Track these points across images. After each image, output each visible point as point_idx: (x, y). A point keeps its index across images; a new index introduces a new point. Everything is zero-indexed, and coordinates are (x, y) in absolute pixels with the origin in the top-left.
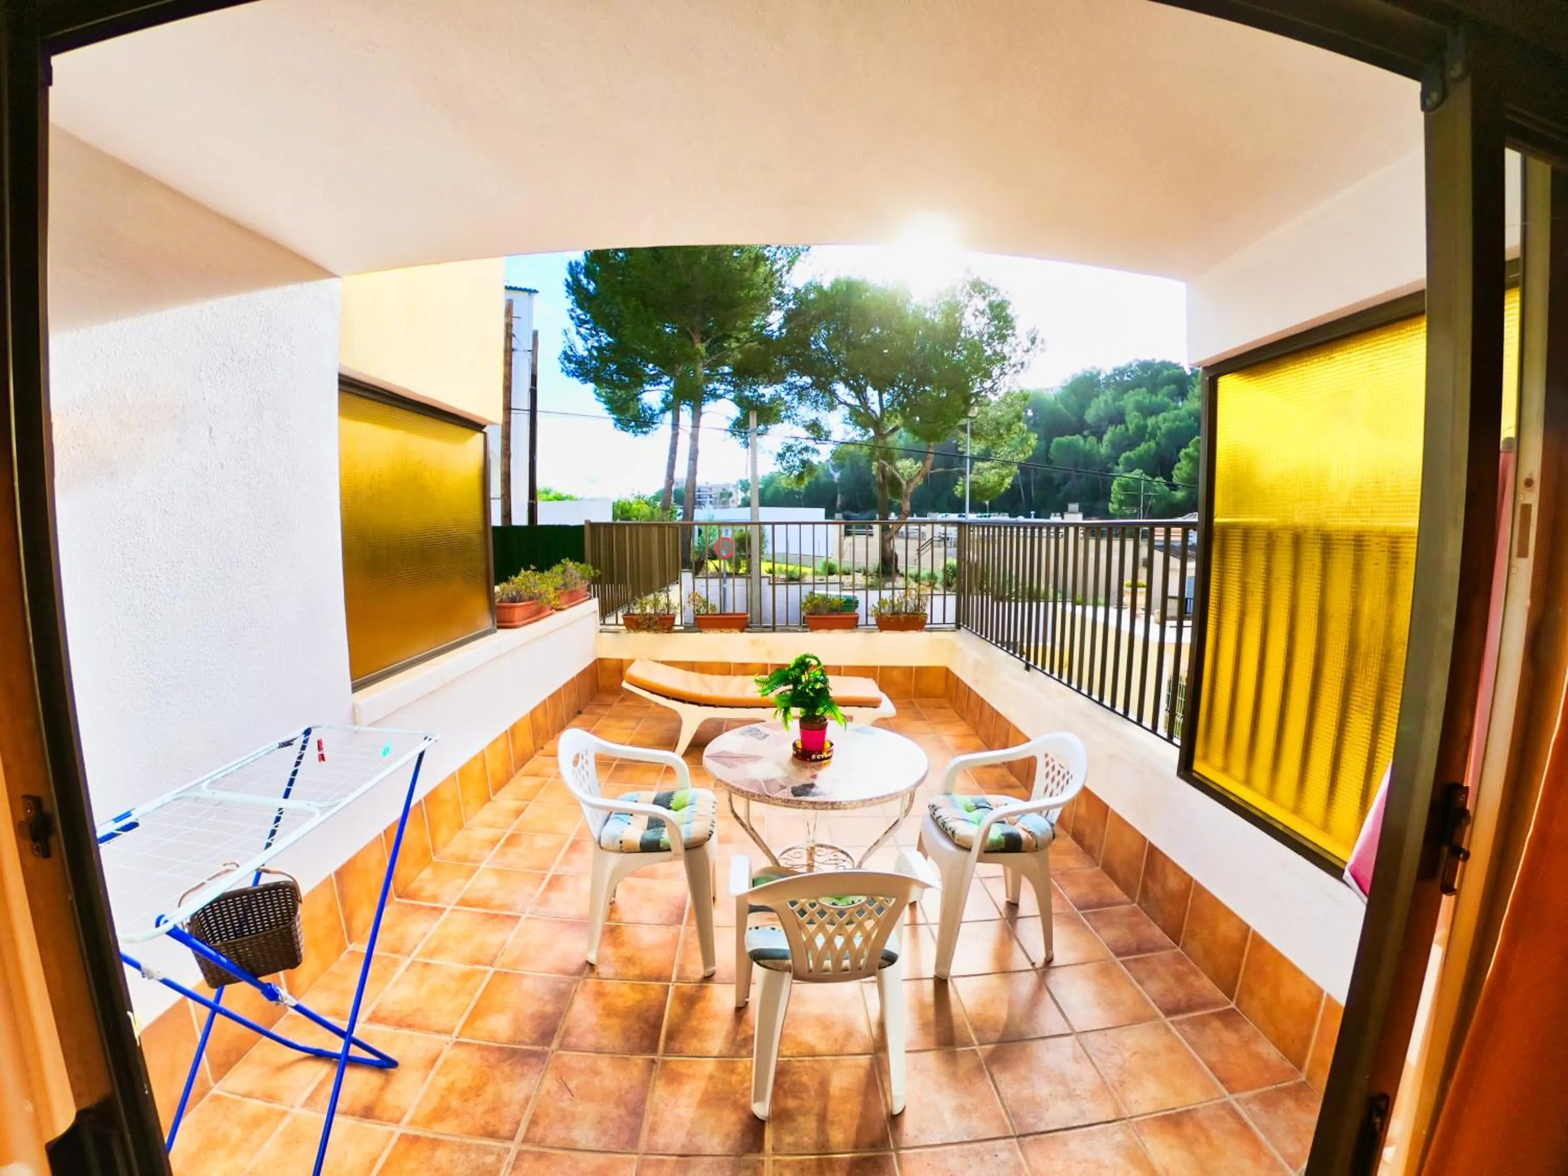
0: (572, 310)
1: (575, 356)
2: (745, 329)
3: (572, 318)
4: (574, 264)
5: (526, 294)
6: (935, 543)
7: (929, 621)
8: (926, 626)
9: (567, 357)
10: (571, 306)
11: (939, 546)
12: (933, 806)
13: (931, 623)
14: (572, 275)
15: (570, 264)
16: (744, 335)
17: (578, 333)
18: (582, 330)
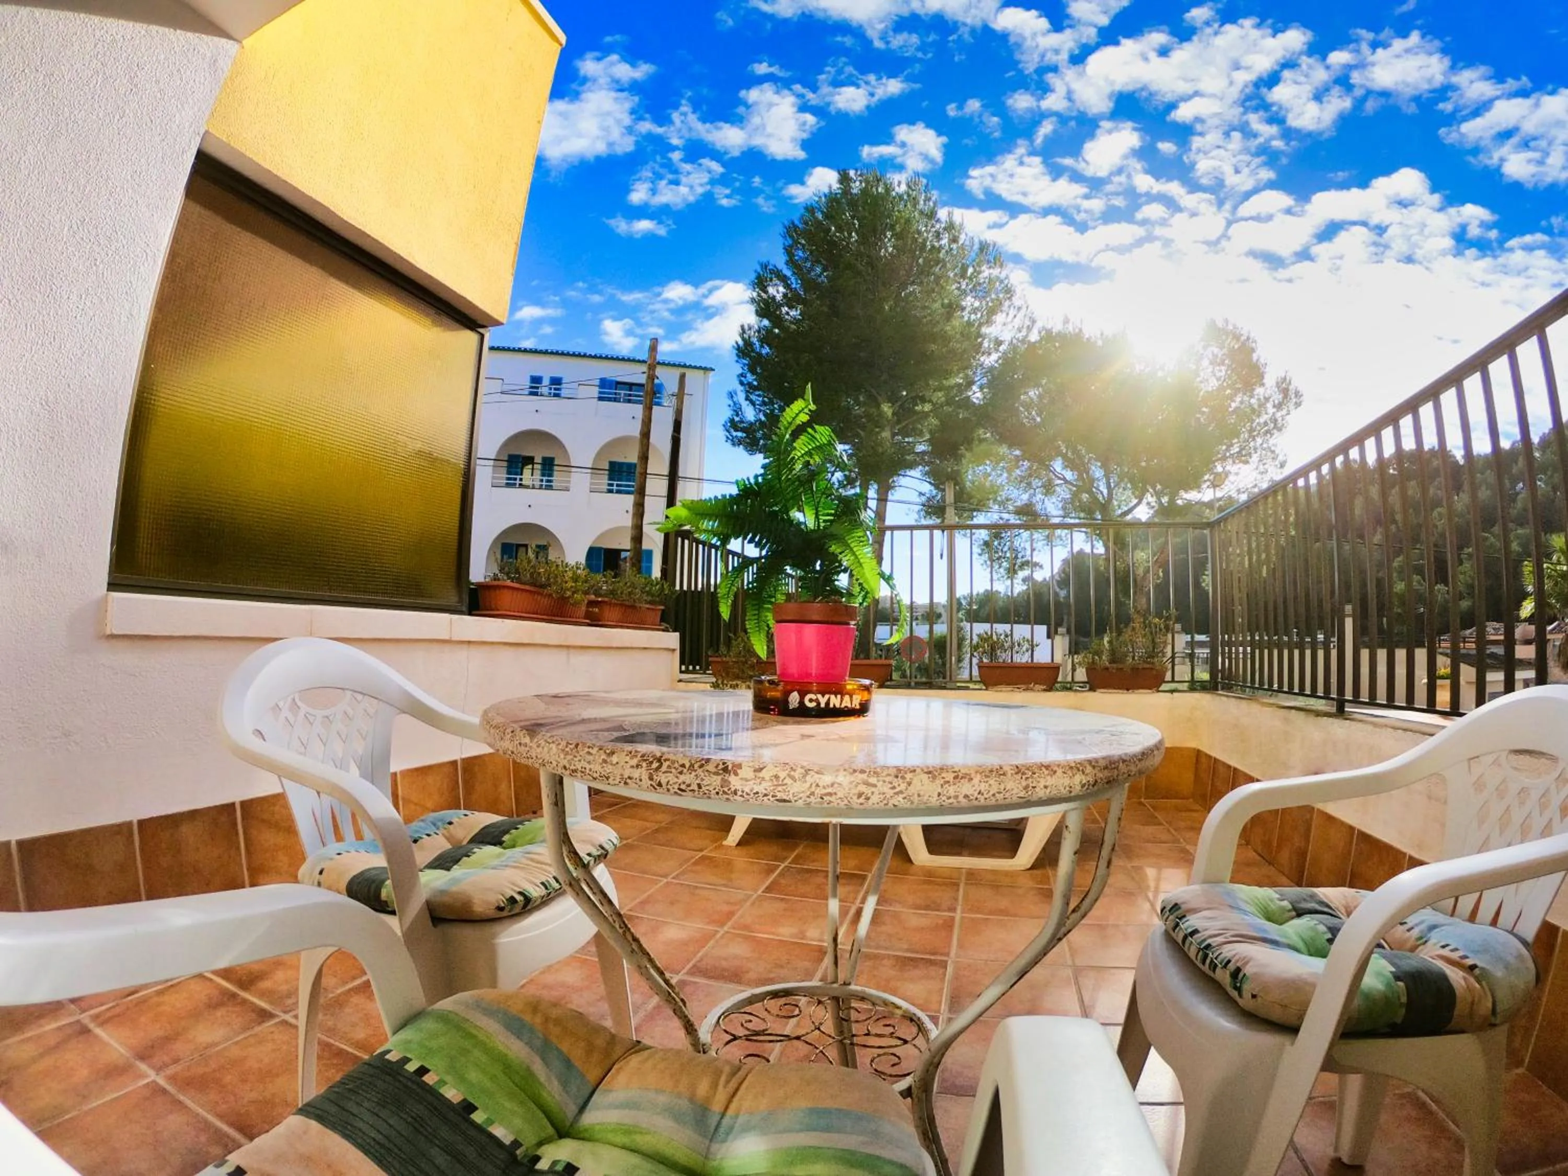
0: (742, 375)
1: (742, 422)
2: (940, 389)
3: (742, 383)
4: (746, 327)
5: (702, 372)
6: (1177, 661)
7: (1168, 677)
8: (1164, 687)
9: (733, 425)
10: (740, 371)
11: (1184, 664)
12: (1176, 907)
13: (1173, 681)
14: (743, 339)
15: (742, 327)
16: (939, 396)
17: (747, 399)
18: (753, 397)
